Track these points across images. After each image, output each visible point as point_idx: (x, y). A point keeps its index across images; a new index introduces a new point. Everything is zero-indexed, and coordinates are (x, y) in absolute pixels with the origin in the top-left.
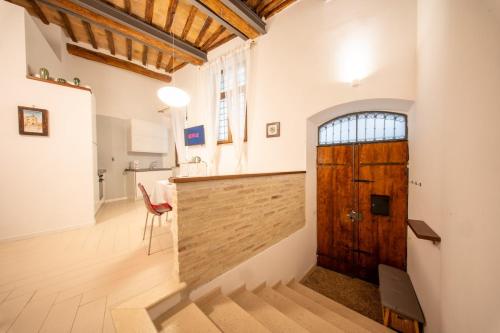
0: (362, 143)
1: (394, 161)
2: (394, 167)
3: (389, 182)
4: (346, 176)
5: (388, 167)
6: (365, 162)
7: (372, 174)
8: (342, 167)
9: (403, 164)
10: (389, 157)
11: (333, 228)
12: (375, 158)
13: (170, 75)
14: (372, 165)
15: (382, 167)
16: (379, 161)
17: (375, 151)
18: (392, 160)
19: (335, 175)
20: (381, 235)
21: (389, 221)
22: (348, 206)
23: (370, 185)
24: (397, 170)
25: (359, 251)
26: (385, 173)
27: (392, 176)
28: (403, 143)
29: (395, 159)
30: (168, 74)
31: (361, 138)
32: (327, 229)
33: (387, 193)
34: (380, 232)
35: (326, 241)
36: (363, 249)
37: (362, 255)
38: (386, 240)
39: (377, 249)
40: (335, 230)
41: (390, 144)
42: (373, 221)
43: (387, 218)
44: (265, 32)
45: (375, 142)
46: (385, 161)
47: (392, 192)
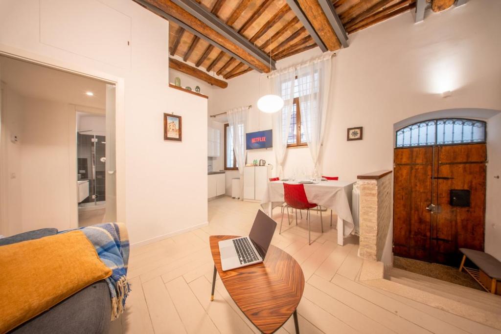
0: (442, 146)
1: (473, 161)
2: (473, 165)
3: (469, 178)
4: (425, 173)
5: (467, 165)
6: (444, 161)
7: (452, 172)
8: (421, 167)
9: (481, 163)
10: (468, 156)
11: (410, 220)
12: (455, 158)
13: (227, 81)
14: (451, 164)
15: (461, 166)
16: (459, 161)
17: (454, 152)
18: (470, 160)
19: (413, 174)
20: (459, 224)
21: (468, 211)
22: (426, 200)
23: (450, 181)
24: (476, 168)
25: (437, 239)
26: (465, 170)
27: (471, 173)
28: (482, 146)
29: (474, 158)
30: (224, 80)
31: (440, 141)
32: (404, 222)
33: (466, 188)
34: (459, 221)
35: (403, 233)
36: (442, 236)
37: (441, 242)
38: (465, 227)
39: (456, 236)
40: (413, 222)
41: (469, 146)
42: (453, 212)
43: (466, 209)
44: (346, 46)
45: (453, 145)
46: (465, 161)
47: (471, 187)
